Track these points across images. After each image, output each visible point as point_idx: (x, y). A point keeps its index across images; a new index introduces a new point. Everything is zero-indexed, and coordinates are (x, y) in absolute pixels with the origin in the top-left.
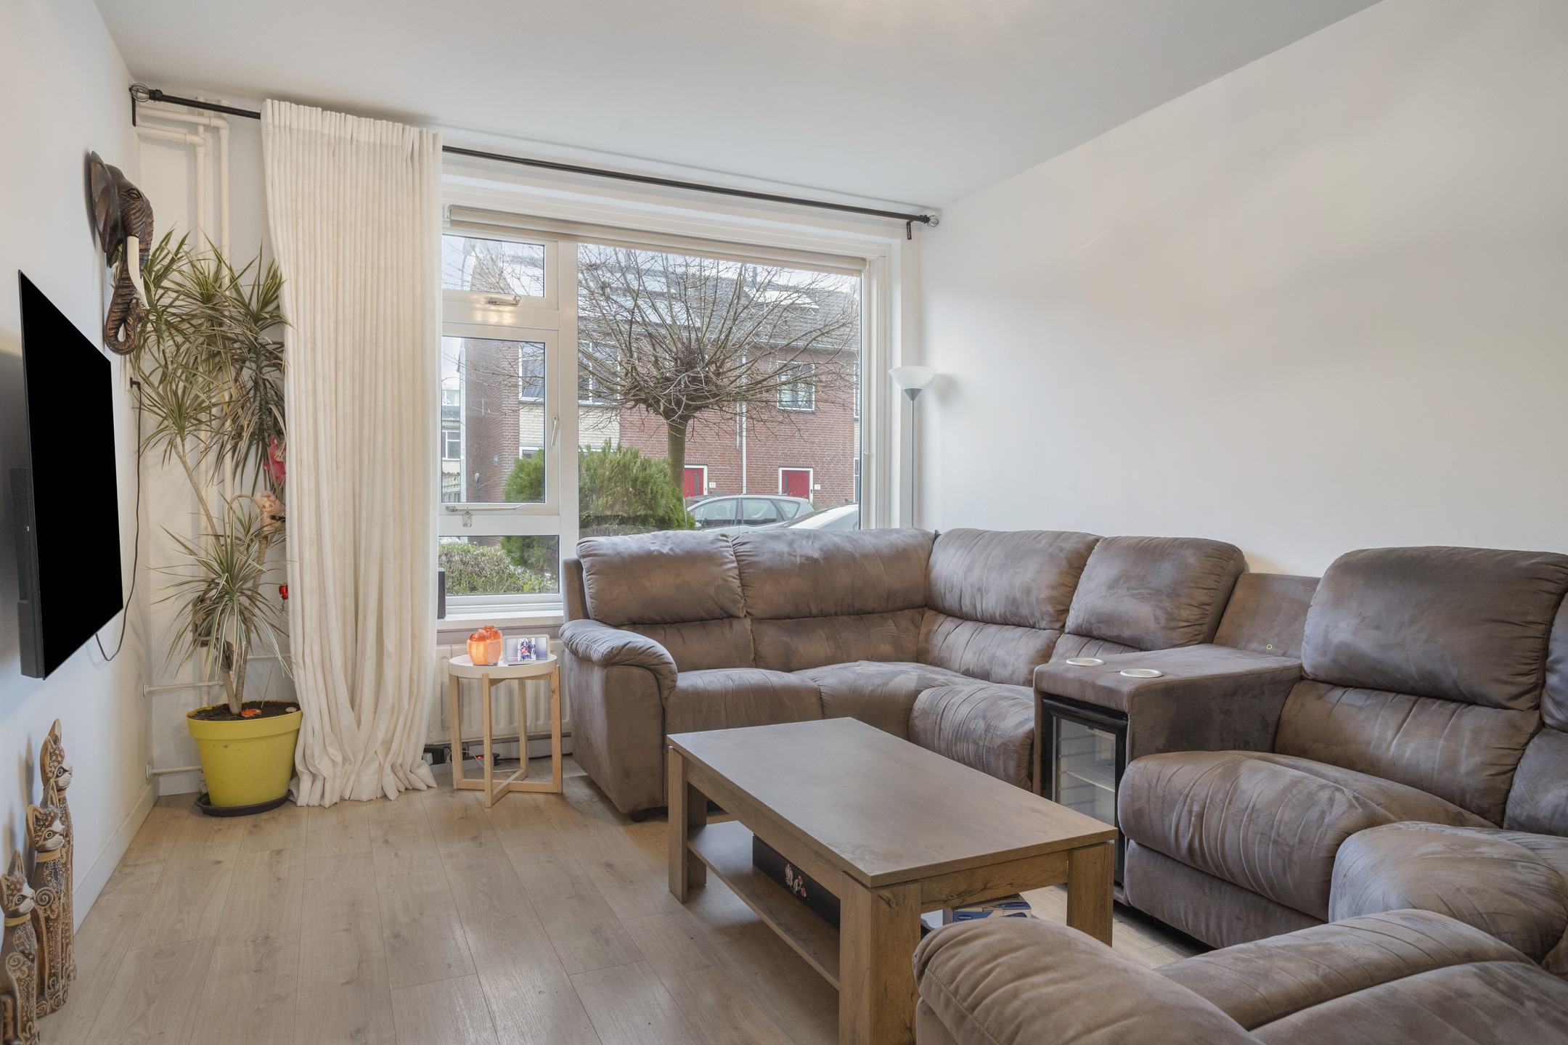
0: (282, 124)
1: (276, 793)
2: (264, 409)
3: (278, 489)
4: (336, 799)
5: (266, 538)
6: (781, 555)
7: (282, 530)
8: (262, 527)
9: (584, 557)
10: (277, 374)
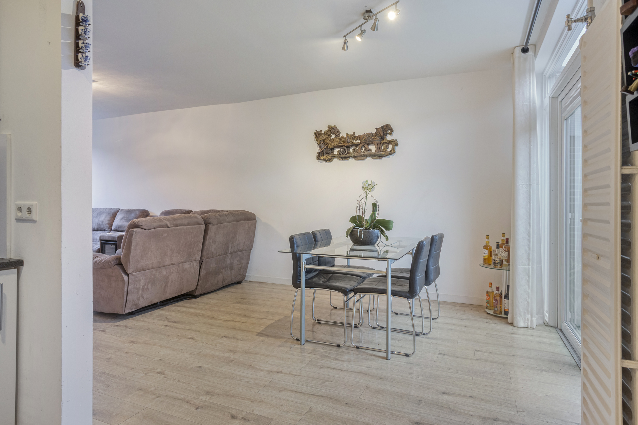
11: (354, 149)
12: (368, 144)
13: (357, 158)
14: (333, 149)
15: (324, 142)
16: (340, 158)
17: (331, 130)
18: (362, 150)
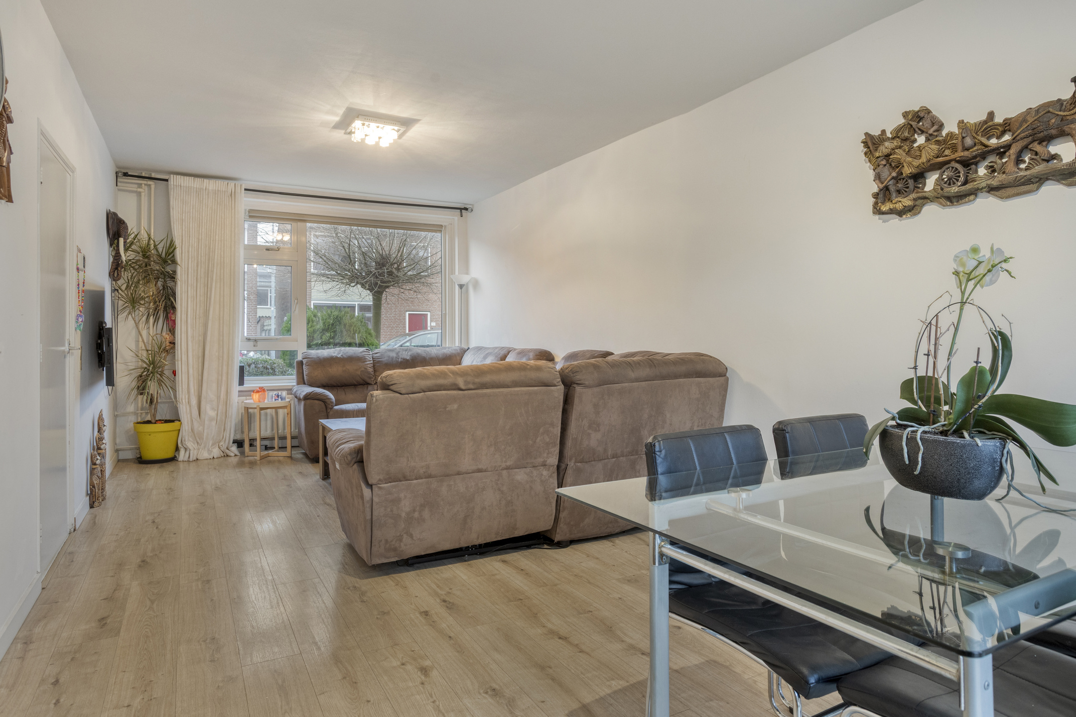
0: (177, 184)
1: (169, 455)
2: (167, 298)
3: (172, 330)
4: (195, 458)
5: (167, 351)
6: (392, 358)
7: (174, 348)
8: (166, 347)
9: (304, 359)
10: (173, 284)
11: (990, 164)
12: (1048, 139)
13: (1003, 191)
14: (919, 177)
15: (888, 161)
16: (943, 201)
17: (914, 124)
18: (1024, 162)
